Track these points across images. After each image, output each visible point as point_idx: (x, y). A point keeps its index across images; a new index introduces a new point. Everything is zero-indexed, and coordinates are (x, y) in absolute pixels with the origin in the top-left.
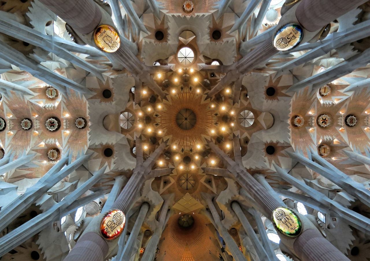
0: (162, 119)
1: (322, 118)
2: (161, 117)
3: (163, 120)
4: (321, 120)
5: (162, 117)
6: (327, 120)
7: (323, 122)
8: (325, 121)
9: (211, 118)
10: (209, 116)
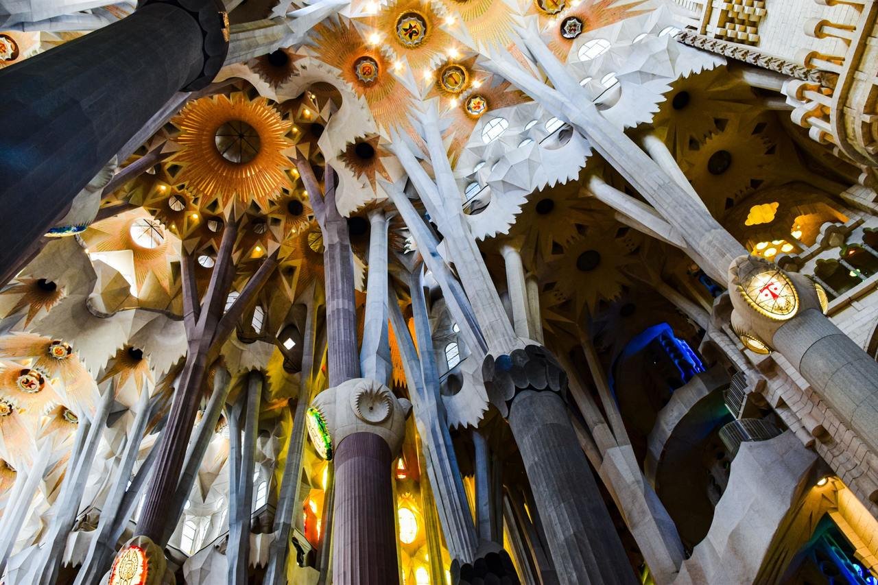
0: (195, 184)
1: (404, 29)
2: (190, 185)
3: (198, 184)
4: (405, 35)
5: (193, 181)
6: (415, 27)
7: (411, 36)
8: (414, 29)
9: (269, 114)
10: (263, 112)
